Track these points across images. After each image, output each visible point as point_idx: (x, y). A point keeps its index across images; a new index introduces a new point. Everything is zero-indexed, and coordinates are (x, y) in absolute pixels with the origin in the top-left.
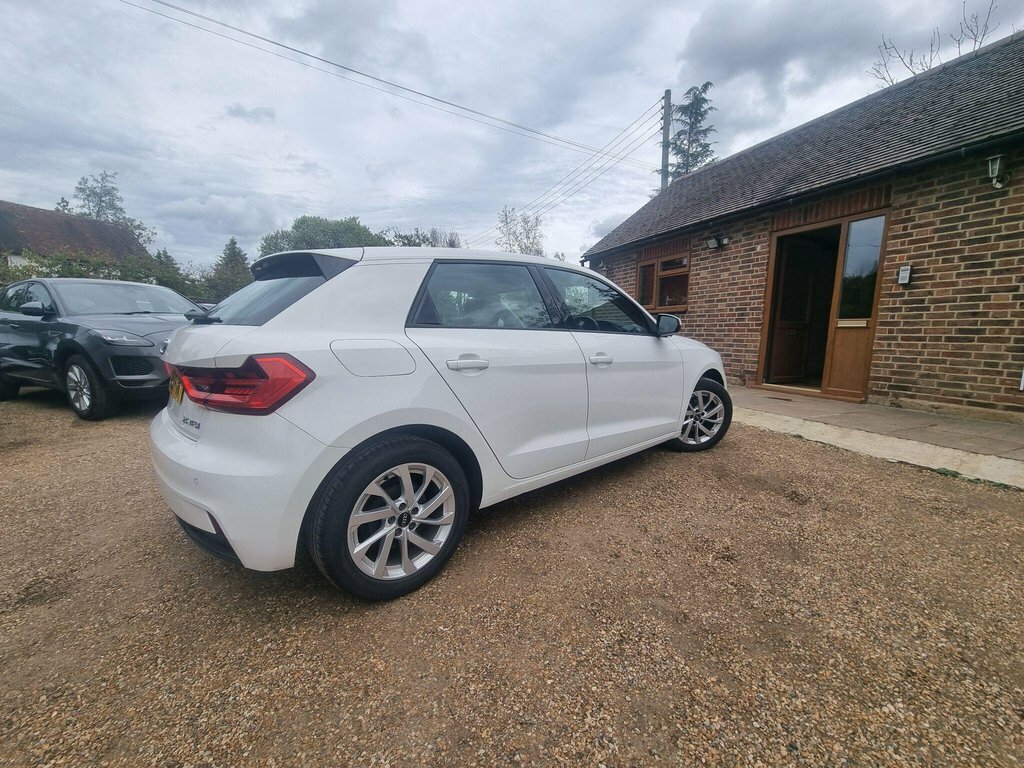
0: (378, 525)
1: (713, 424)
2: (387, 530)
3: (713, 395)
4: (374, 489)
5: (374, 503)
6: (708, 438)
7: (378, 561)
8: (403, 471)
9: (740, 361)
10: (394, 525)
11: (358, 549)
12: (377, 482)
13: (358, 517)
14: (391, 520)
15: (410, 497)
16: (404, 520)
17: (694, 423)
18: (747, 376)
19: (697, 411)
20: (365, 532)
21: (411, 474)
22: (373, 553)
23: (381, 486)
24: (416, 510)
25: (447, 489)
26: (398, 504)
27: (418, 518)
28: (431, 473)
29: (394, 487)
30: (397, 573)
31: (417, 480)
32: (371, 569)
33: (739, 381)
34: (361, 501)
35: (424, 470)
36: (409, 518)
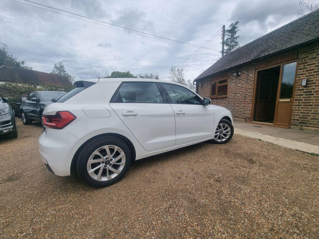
0: (99, 164)
1: (227, 135)
2: (102, 166)
3: (226, 125)
4: (96, 152)
5: (96, 157)
6: (225, 140)
7: (98, 175)
8: (106, 147)
9: (245, 114)
10: (104, 164)
11: (91, 171)
12: (98, 151)
13: (91, 161)
14: (103, 163)
15: (109, 156)
16: (107, 162)
17: (220, 134)
18: (247, 119)
19: (221, 130)
20: (93, 166)
21: (109, 148)
22: (96, 172)
23: (99, 152)
24: (111, 160)
25: (122, 154)
26: (105, 158)
27: (112, 162)
28: (116, 148)
29: (103, 152)
30: (105, 179)
31: (112, 150)
32: (95, 177)
33: (244, 120)
34: (92, 156)
35: (114, 147)
36: (109, 162)
